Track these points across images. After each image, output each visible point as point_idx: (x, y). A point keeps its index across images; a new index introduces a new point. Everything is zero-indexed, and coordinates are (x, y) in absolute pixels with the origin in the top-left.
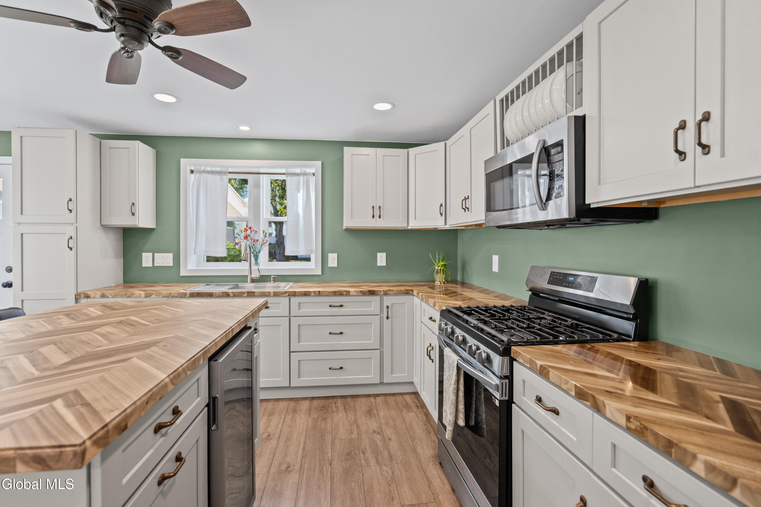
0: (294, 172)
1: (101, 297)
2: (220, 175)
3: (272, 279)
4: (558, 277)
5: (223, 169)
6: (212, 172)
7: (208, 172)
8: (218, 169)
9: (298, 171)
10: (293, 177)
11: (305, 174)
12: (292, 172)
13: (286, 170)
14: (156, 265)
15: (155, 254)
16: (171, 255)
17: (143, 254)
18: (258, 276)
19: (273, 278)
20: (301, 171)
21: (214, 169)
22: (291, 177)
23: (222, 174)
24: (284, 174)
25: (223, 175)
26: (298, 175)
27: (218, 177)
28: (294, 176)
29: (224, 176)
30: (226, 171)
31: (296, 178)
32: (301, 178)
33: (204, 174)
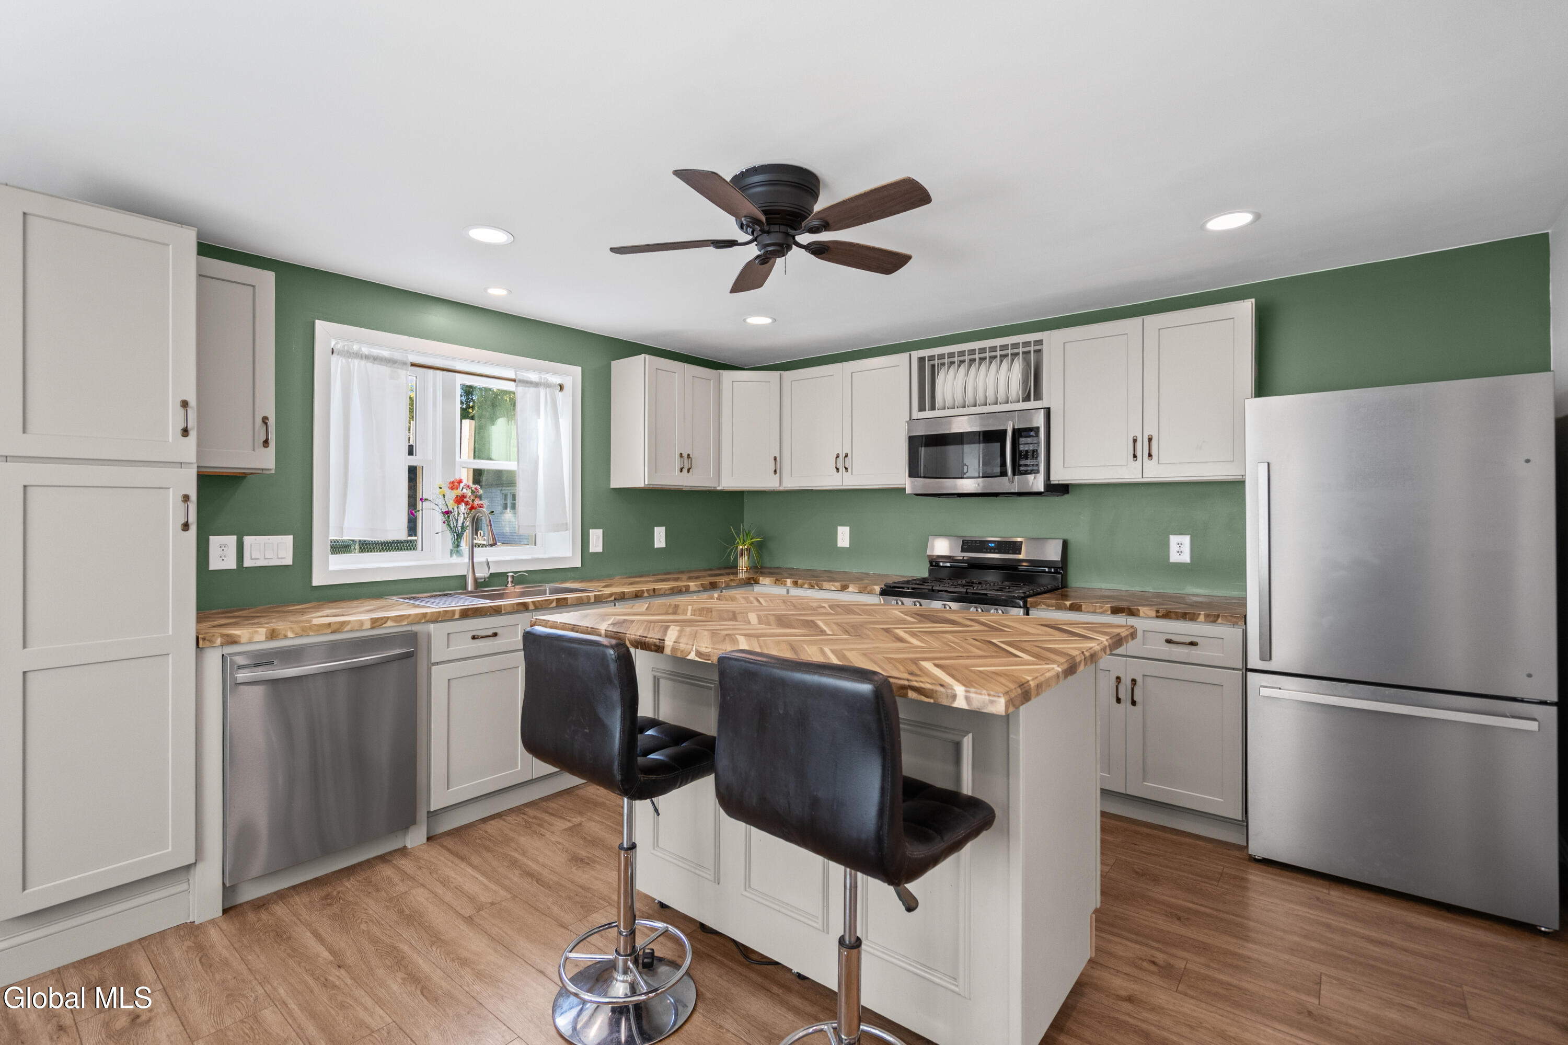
0: (529, 379)
1: (266, 637)
2: (390, 367)
3: (510, 579)
4: (973, 544)
5: (397, 356)
6: (376, 359)
7: (367, 357)
8: (386, 353)
9: (533, 377)
10: (527, 388)
11: (547, 385)
12: (525, 379)
13: (516, 374)
14: (247, 563)
15: (247, 540)
16: (288, 540)
17: (212, 538)
18: (487, 575)
19: (513, 577)
20: (541, 378)
21: (376, 352)
22: (524, 388)
23: (396, 365)
24: (514, 380)
25: (398, 368)
26: (536, 385)
27: (385, 370)
28: (529, 387)
29: (400, 371)
30: (405, 359)
31: (532, 390)
32: (542, 391)
33: (356, 362)
